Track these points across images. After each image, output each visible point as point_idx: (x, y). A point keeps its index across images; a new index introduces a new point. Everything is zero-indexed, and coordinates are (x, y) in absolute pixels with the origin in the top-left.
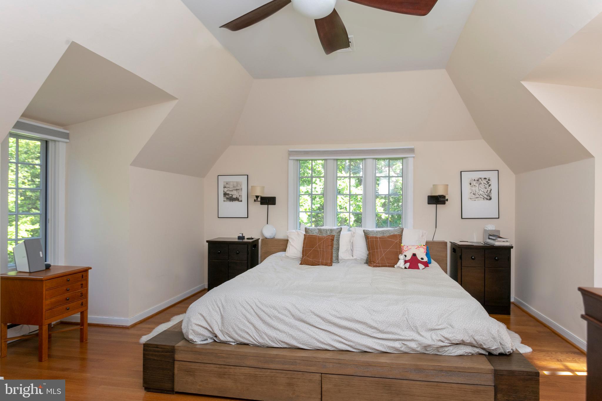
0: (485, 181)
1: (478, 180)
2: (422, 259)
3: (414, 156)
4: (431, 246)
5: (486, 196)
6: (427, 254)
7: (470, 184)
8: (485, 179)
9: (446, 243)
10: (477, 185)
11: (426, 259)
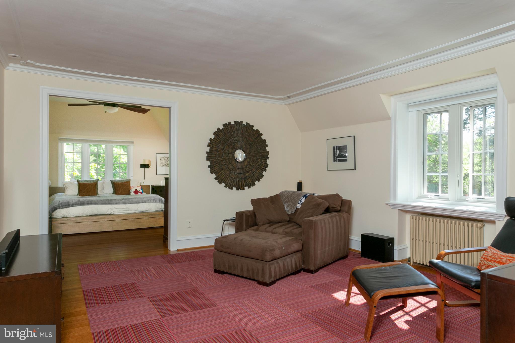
0: (167, 158)
1: (164, 158)
2: (140, 191)
3: (134, 145)
4: (142, 187)
5: (167, 165)
6: (141, 189)
7: (160, 159)
8: (167, 157)
9: (149, 186)
10: (163, 160)
11: (141, 191)
